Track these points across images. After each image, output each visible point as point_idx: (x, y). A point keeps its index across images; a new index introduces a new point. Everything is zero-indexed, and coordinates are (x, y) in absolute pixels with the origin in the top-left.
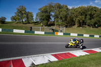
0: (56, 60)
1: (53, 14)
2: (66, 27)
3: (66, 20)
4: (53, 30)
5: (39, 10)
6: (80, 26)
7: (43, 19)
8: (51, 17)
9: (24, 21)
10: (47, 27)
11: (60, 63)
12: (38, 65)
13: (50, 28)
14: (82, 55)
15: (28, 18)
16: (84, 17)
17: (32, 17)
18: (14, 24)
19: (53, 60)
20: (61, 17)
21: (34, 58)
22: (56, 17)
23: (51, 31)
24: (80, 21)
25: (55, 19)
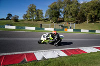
0: (65, 55)
1: (62, 10)
2: (77, 23)
3: (76, 16)
4: (62, 26)
5: (49, 7)
6: (92, 22)
7: (53, 16)
8: (61, 13)
9: (34, 18)
10: (56, 24)
11: (69, 58)
12: (49, 59)
13: (60, 24)
14: (93, 51)
15: (38, 16)
16: (96, 11)
17: (42, 14)
18: (26, 22)
19: (63, 56)
20: (71, 13)
21: (44, 53)
22: (66, 13)
23: (61, 28)
24: (91, 16)
25: (64, 15)
